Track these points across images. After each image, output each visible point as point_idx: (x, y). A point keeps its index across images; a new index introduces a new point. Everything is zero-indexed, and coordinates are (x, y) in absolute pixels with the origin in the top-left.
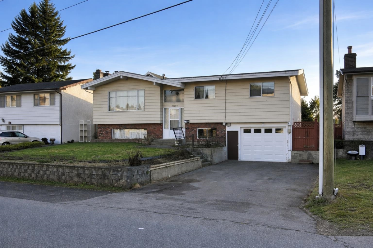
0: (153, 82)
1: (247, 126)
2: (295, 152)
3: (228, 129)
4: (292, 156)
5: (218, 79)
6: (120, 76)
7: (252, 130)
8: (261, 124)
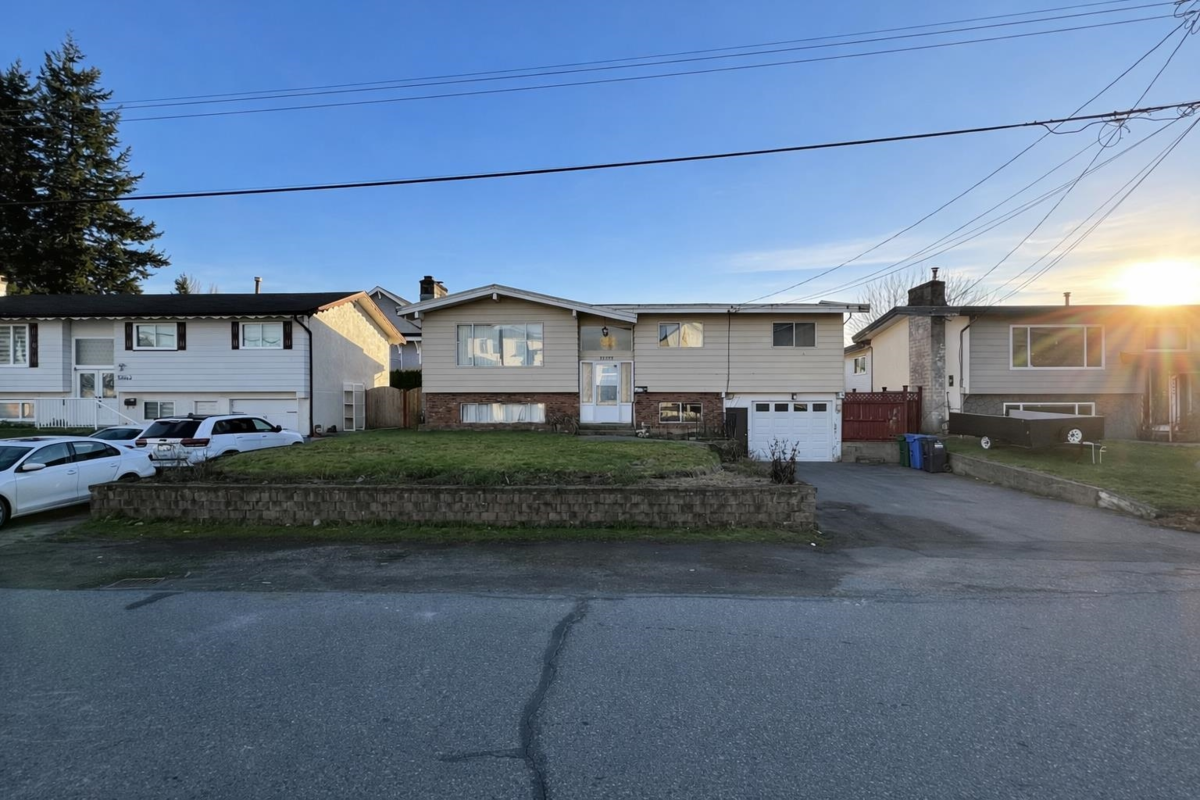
0: (572, 310)
1: (762, 399)
2: (849, 444)
3: (728, 404)
4: (842, 452)
5: (726, 311)
6: (492, 294)
7: (772, 407)
8: (790, 396)
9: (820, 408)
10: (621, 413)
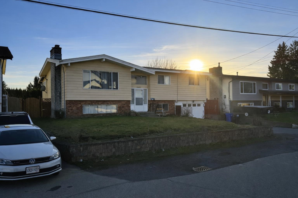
1: (185, 102)
3: (176, 104)
6: (103, 59)
8: (192, 101)
9: (199, 105)
10: (144, 108)
